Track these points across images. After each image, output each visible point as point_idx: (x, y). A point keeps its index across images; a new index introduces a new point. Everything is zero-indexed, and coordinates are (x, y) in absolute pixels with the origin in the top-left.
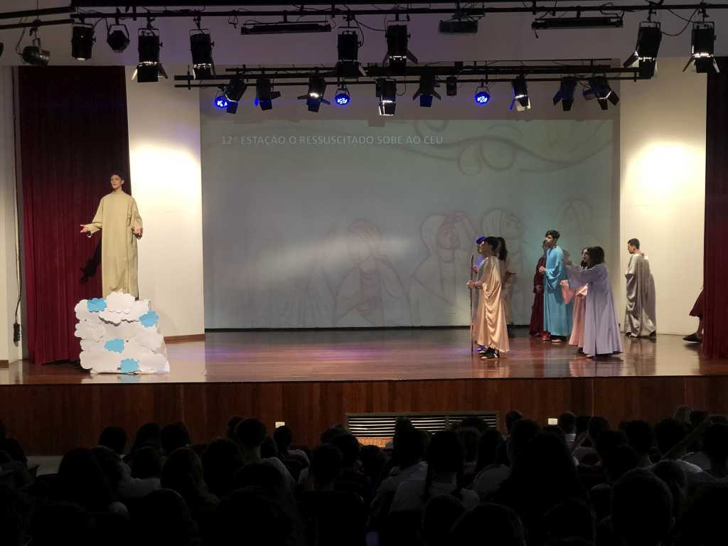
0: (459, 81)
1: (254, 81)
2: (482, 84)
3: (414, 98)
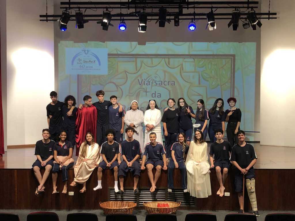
0: (180, 19)
2: (192, 21)
3: (156, 23)
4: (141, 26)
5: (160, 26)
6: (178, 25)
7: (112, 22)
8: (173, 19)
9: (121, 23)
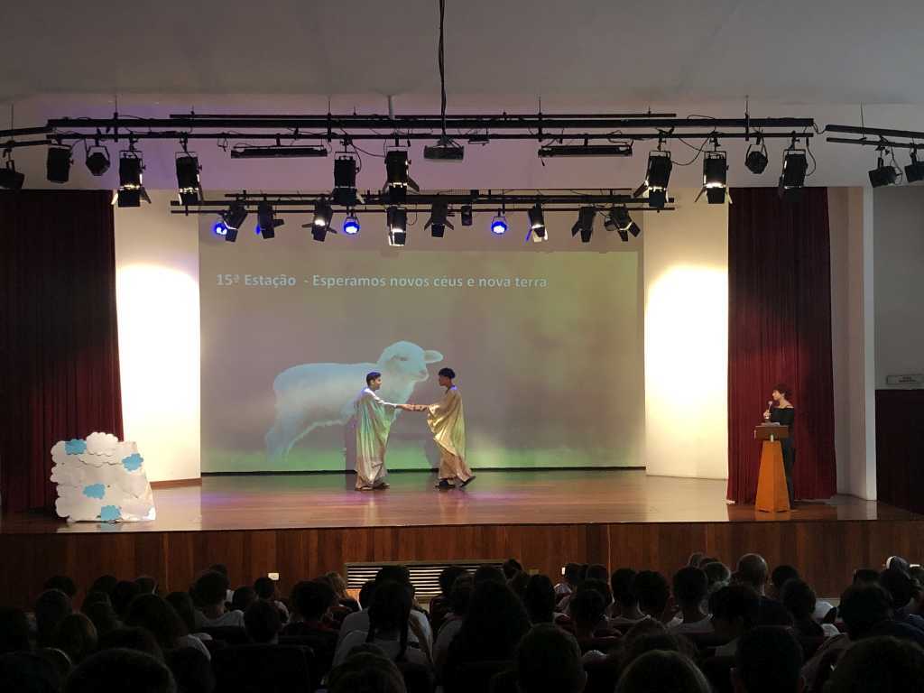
0: (474, 210)
1: (255, 208)
2: (499, 214)
3: (426, 227)
4: (396, 234)
5: (433, 235)
6: (470, 224)
7: (332, 225)
8: (458, 211)
9: (348, 218)
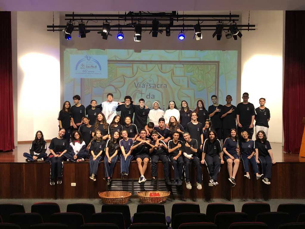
0: (171, 30)
2: (182, 32)
3: (150, 33)
4: (137, 36)
5: (153, 36)
6: (170, 35)
7: (111, 32)
8: (164, 30)
9: (119, 33)
